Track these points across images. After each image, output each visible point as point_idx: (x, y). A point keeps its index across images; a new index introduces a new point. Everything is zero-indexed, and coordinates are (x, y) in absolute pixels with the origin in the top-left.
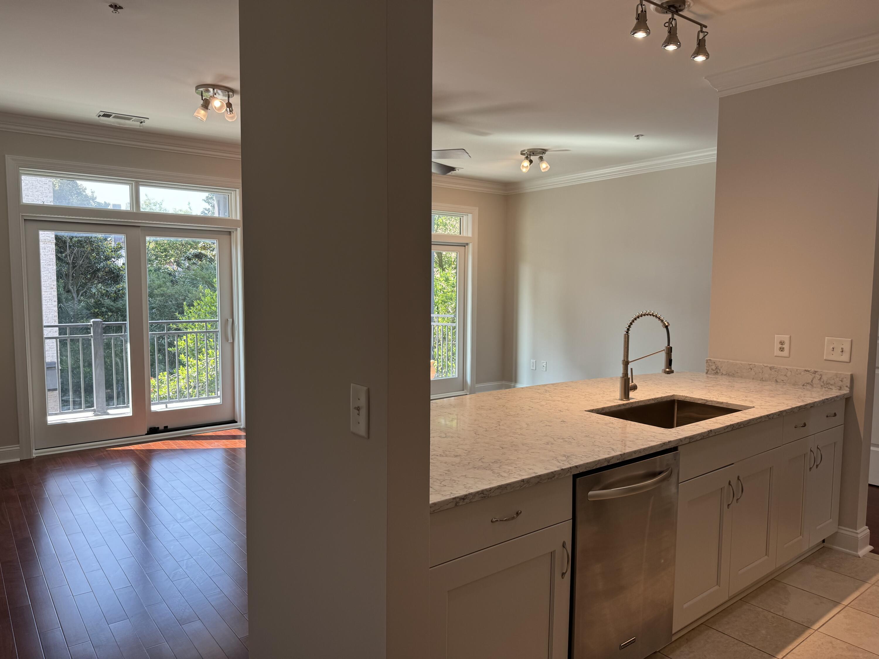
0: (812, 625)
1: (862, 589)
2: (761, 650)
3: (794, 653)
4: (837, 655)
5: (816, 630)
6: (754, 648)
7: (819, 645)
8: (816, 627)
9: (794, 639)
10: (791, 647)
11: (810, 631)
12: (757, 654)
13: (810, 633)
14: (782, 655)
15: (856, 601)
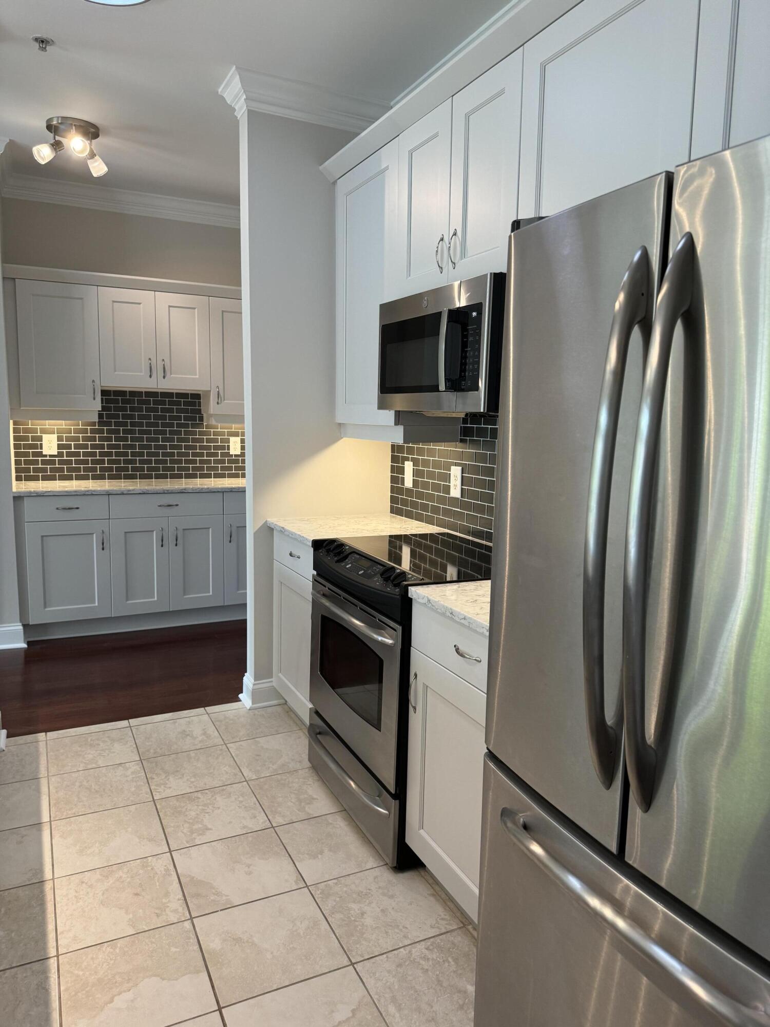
0: (42, 877)
1: (44, 789)
2: (23, 965)
3: (62, 933)
4: (103, 894)
5: (53, 879)
6: (13, 970)
7: (76, 897)
8: (48, 875)
9: (43, 911)
10: (51, 927)
11: (48, 886)
12: (24, 975)
13: (51, 889)
14: (53, 947)
15: (53, 809)
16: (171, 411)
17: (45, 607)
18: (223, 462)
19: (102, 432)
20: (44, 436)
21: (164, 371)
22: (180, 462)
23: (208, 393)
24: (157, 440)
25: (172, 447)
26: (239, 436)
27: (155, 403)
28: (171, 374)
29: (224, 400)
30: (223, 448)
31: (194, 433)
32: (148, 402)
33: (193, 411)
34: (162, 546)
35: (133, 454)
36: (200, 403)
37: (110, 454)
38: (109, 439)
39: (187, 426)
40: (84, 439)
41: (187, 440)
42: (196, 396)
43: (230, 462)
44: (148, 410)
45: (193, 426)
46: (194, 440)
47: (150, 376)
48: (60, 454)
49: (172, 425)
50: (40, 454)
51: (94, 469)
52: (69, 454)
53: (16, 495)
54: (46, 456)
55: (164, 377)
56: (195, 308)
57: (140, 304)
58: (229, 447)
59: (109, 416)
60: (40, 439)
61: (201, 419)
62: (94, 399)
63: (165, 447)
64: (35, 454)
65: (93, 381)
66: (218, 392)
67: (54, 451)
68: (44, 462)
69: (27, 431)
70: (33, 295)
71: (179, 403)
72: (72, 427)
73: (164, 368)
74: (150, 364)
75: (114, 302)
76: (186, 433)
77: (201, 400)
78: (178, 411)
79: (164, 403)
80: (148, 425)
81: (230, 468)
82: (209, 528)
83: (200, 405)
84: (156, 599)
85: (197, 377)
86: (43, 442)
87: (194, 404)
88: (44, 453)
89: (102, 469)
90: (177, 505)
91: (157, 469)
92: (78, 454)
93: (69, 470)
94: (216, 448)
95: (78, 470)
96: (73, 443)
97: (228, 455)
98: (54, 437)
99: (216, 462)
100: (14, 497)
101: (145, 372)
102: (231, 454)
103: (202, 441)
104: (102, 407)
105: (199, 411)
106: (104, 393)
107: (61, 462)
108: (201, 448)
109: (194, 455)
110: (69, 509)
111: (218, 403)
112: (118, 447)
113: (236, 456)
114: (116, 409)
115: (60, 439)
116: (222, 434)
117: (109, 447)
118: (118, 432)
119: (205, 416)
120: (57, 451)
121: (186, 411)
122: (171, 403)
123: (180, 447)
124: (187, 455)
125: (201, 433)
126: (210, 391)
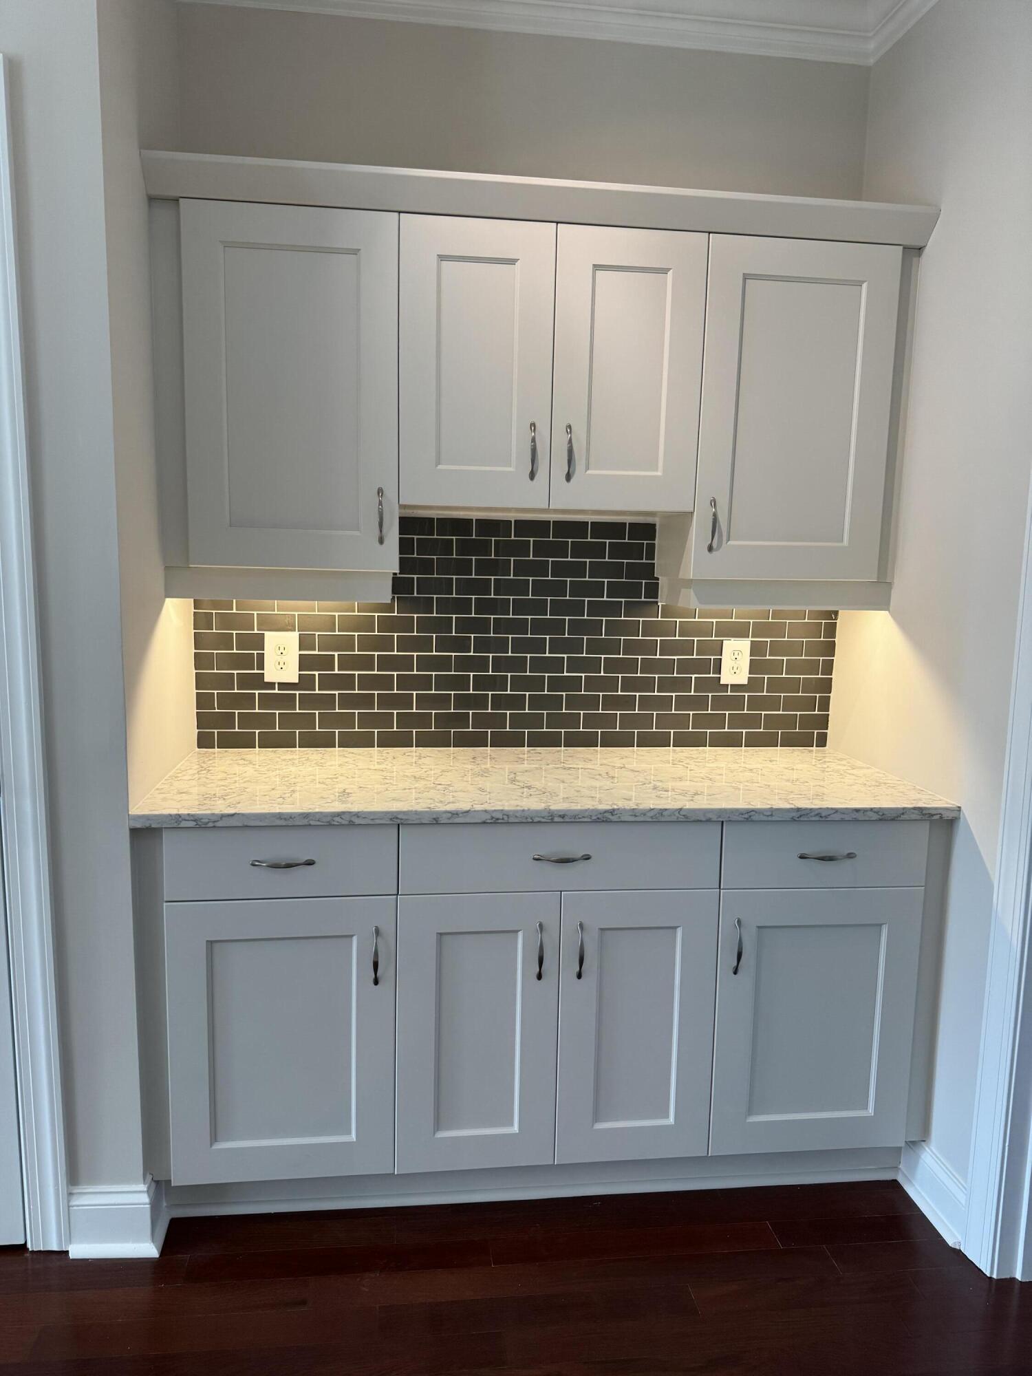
16: (578, 570)
17: (214, 1138)
18: (700, 703)
19: (406, 625)
20: (268, 635)
21: (570, 461)
22: (592, 702)
23: (681, 520)
24: (539, 646)
25: (575, 665)
26: (748, 637)
27: (540, 549)
28: (587, 468)
29: (728, 540)
30: (701, 666)
31: (632, 628)
32: (522, 548)
33: (635, 571)
34: (539, 977)
35: (480, 683)
36: (651, 548)
37: (424, 682)
38: (424, 644)
39: (613, 609)
40: (366, 643)
41: (612, 647)
42: (646, 530)
43: (720, 703)
44: (522, 568)
45: (632, 609)
46: (631, 647)
47: (532, 476)
48: (305, 682)
49: (577, 608)
50: (259, 681)
51: (386, 720)
52: (327, 682)
53: (138, 826)
54: (271, 685)
55: (568, 477)
56: (665, 271)
57: (512, 262)
58: (719, 663)
59: (424, 586)
60: (259, 642)
61: (653, 591)
62: (381, 541)
63: (556, 665)
64: (246, 681)
65: (380, 491)
66: (715, 515)
67: (291, 674)
68: (266, 701)
69: (227, 621)
70: (227, 245)
71: (598, 550)
72: (337, 614)
73: (570, 452)
74: (533, 440)
75: (442, 258)
76: (613, 628)
77: (656, 542)
78: (597, 570)
79: (560, 550)
80: (520, 607)
81: (718, 721)
82: (675, 928)
83: (651, 554)
84: (516, 1128)
85: (659, 473)
86: (266, 652)
87: (634, 551)
88: (267, 679)
89: (404, 720)
90: (587, 858)
91: (536, 721)
92: (347, 682)
93: (325, 720)
94: (686, 666)
95: (347, 720)
96: (336, 654)
97: (716, 684)
98: (292, 638)
99: (683, 703)
100: (134, 832)
101: (517, 465)
102: (722, 682)
103: (650, 648)
104: (402, 562)
105: (649, 571)
106: (408, 524)
107: (306, 701)
108: (649, 666)
109: (629, 684)
110: (289, 866)
111: (710, 549)
112: (443, 663)
113: (736, 687)
114: (445, 567)
115: (304, 643)
116: (703, 630)
117: (425, 663)
118: (445, 625)
119: (663, 582)
120: (297, 672)
121: (615, 570)
122: (579, 550)
123: (593, 665)
124: (611, 684)
125: (650, 629)
126: (692, 513)
